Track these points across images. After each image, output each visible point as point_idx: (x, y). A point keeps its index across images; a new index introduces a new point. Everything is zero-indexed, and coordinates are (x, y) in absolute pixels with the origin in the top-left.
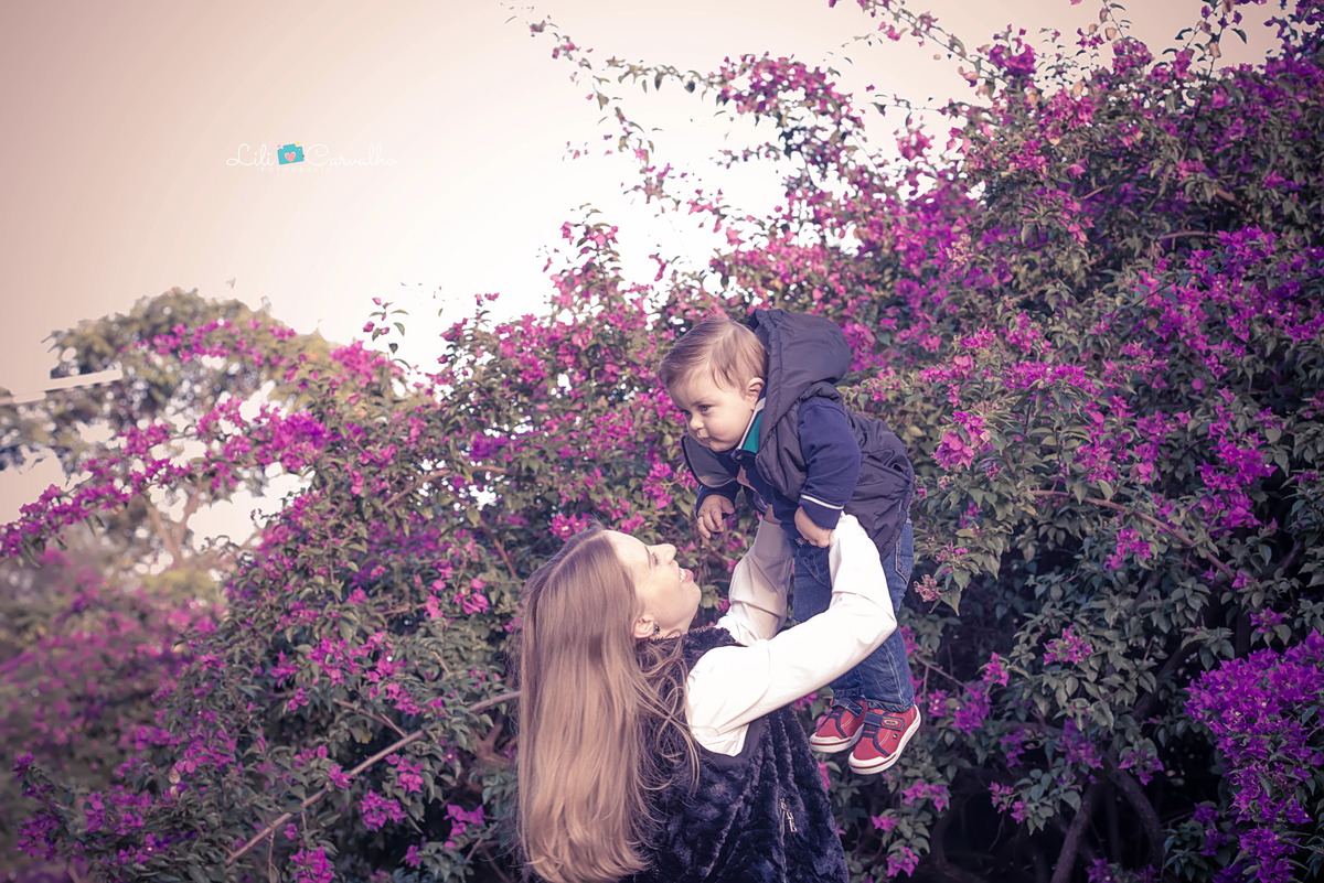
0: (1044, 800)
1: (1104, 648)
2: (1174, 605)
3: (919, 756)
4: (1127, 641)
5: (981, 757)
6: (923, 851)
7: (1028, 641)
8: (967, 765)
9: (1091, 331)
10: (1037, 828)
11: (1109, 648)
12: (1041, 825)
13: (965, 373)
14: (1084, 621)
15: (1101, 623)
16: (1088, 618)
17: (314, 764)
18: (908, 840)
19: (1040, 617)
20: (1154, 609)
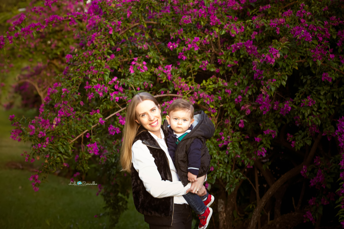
0: (301, 141)
1: (320, 101)
2: (340, 91)
3: (270, 120)
4: (327, 100)
5: (288, 121)
6: (268, 148)
7: (299, 97)
8: (284, 123)
9: (323, 8)
10: (298, 150)
11: (321, 102)
12: (299, 148)
13: (282, 24)
14: (315, 93)
15: (320, 94)
16: (316, 92)
17: (95, 115)
18: (264, 145)
19: (303, 89)
20: (335, 91)
